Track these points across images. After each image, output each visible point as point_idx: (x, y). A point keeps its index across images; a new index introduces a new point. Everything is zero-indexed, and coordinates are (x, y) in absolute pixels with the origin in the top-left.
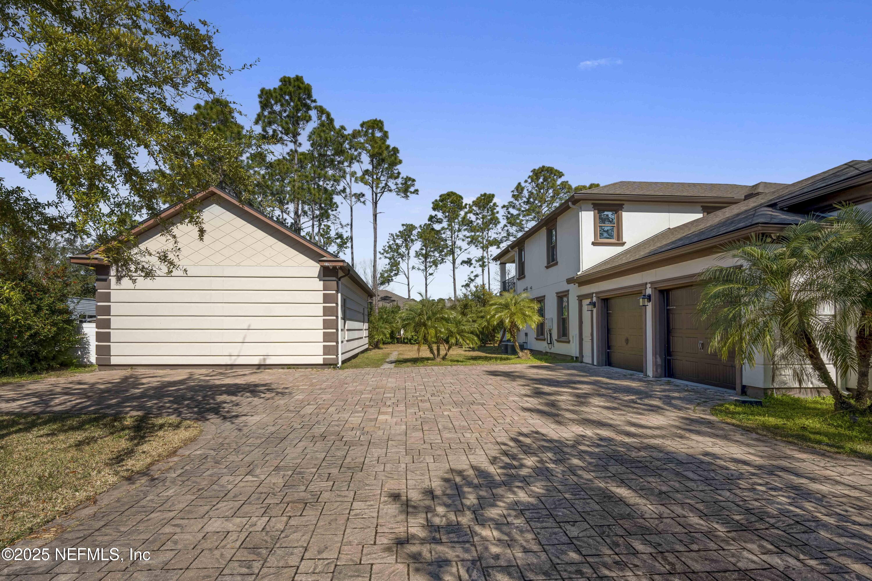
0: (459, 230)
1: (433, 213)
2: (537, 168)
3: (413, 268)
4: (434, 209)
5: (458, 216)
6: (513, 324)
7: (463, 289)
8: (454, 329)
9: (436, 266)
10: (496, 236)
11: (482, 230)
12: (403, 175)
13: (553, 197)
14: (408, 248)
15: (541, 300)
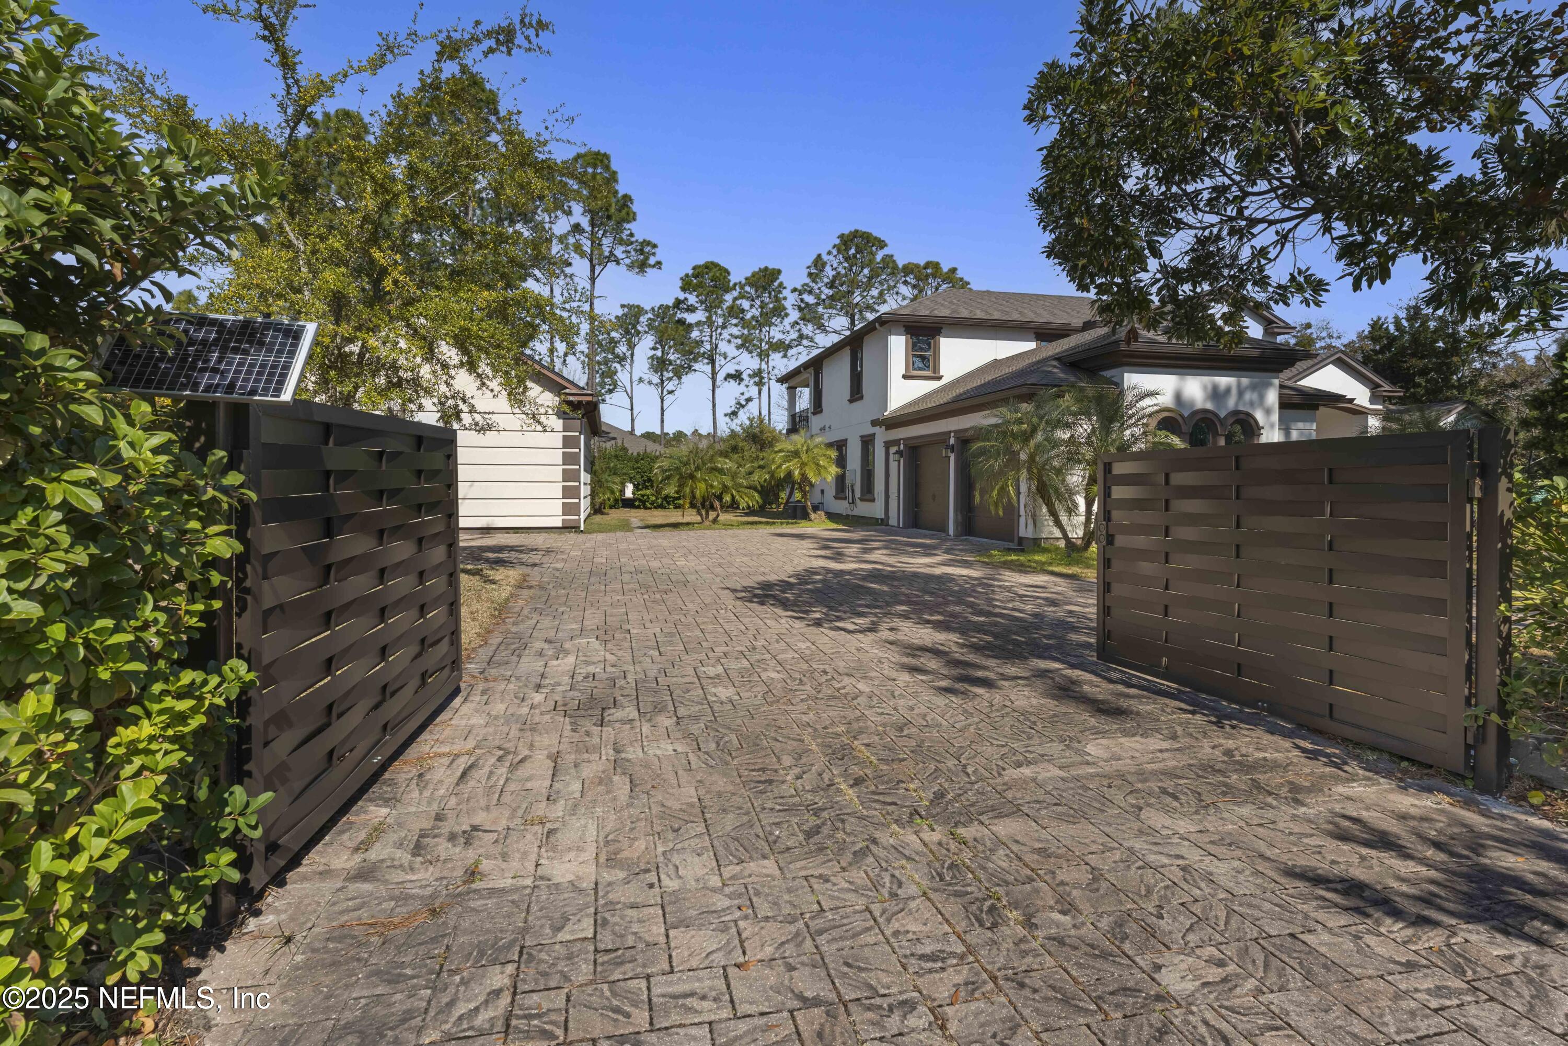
0: (724, 327)
1: (682, 296)
2: (846, 232)
3: (641, 380)
4: (683, 289)
5: (722, 301)
6: (804, 477)
7: (727, 419)
8: (730, 484)
9: (680, 378)
10: (780, 336)
11: (761, 325)
12: (639, 236)
13: (870, 279)
14: (631, 346)
15: (840, 446)
